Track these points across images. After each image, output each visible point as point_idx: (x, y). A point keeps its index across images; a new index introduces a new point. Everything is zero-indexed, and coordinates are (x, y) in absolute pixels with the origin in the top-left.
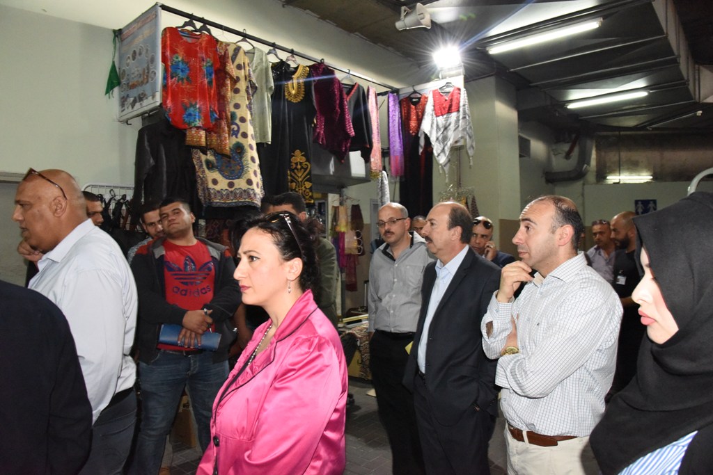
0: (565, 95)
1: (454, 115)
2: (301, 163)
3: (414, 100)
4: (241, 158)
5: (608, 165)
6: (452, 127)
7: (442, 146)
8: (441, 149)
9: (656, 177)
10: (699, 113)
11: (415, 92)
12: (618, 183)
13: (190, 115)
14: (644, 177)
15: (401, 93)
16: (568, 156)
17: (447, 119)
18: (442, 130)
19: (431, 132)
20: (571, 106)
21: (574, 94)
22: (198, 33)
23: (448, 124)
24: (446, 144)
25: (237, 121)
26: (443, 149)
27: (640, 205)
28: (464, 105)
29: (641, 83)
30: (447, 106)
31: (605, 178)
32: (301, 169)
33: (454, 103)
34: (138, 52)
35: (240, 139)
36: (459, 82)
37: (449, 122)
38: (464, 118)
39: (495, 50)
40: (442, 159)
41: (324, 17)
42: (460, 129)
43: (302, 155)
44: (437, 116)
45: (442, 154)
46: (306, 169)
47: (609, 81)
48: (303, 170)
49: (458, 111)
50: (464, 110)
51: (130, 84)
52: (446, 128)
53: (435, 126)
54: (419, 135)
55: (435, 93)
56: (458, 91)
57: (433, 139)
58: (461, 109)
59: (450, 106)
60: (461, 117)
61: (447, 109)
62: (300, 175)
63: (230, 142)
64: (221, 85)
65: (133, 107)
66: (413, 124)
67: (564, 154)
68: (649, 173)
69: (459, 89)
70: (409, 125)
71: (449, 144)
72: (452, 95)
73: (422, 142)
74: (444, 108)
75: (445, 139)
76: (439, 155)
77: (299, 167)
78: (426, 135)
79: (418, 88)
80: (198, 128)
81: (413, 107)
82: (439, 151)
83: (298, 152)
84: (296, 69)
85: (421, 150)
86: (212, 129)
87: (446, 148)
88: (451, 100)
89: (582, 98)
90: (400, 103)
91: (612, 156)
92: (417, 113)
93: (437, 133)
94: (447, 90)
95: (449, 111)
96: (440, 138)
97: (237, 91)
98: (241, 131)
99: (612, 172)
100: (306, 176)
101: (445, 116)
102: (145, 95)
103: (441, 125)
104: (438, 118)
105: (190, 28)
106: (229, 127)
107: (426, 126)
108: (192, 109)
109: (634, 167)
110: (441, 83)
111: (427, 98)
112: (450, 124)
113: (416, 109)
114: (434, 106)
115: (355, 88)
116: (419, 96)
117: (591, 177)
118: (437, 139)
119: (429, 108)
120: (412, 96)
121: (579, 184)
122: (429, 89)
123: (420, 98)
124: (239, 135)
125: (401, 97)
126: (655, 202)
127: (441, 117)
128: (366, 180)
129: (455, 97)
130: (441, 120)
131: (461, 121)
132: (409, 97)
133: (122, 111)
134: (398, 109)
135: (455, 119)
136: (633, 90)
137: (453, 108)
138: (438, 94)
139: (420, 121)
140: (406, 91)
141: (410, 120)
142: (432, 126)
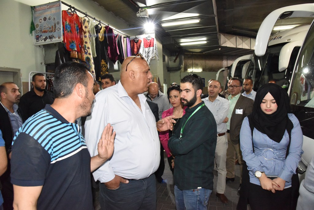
0: (180, 41)
1: (151, 48)
2: (104, 65)
3: (136, 41)
4: (89, 63)
5: (188, 65)
6: (151, 52)
9: (204, 70)
10: (220, 49)
11: (136, 38)
12: (192, 72)
13: (72, 46)
14: (199, 70)
15: (130, 38)
16: (175, 61)
17: (149, 49)
18: (147, 53)
19: (143, 54)
20: (182, 44)
21: (182, 40)
22: (72, 13)
25: (87, 48)
28: (155, 45)
29: (205, 39)
30: (149, 44)
31: (187, 70)
32: (104, 67)
33: (152, 44)
34: (48, 18)
35: (88, 56)
36: (153, 36)
38: (156, 49)
39: (164, 25)
41: (100, 5)
42: (154, 53)
43: (104, 62)
44: (145, 48)
47: (196, 37)
48: (105, 67)
49: (153, 46)
50: (156, 46)
51: (43, 30)
52: (148, 53)
53: (144, 52)
55: (144, 39)
56: (152, 39)
58: (154, 46)
59: (150, 45)
60: (154, 49)
61: (149, 46)
62: (104, 69)
63: (85, 56)
64: (81, 34)
65: (45, 41)
66: (136, 50)
67: (173, 61)
68: (201, 69)
69: (154, 39)
70: (134, 50)
71: (150, 58)
72: (151, 41)
75: (148, 56)
77: (103, 66)
79: (137, 36)
80: (76, 51)
81: (135, 44)
83: (103, 60)
84: (101, 28)
86: (79, 51)
87: (148, 60)
88: (150, 42)
89: (185, 42)
90: (130, 41)
91: (190, 62)
92: (137, 46)
93: (145, 54)
94: (149, 38)
95: (150, 46)
96: (146, 56)
97: (85, 37)
98: (88, 52)
99: (189, 67)
100: (106, 70)
101: (148, 48)
102: (53, 36)
103: (146, 51)
104: (145, 49)
105: (70, 11)
106: (84, 51)
107: (141, 51)
108: (73, 43)
109: (196, 66)
110: (147, 36)
111: (141, 41)
112: (150, 51)
113: (136, 44)
114: (144, 44)
115: (118, 36)
116: (138, 40)
117: (182, 70)
118: (145, 56)
119: (142, 45)
120: (135, 39)
121: (179, 72)
122: (141, 38)
123: (138, 41)
124: (88, 54)
125: (131, 40)
126: (204, 79)
127: (146, 48)
128: (118, 71)
129: (152, 41)
130: (147, 49)
131: (154, 50)
132: (134, 40)
133: (37, 42)
134: (129, 44)
135: (152, 49)
136: (202, 41)
137: (151, 45)
138: (145, 40)
139: (138, 49)
140: (132, 37)
141: (134, 48)
142: (143, 51)
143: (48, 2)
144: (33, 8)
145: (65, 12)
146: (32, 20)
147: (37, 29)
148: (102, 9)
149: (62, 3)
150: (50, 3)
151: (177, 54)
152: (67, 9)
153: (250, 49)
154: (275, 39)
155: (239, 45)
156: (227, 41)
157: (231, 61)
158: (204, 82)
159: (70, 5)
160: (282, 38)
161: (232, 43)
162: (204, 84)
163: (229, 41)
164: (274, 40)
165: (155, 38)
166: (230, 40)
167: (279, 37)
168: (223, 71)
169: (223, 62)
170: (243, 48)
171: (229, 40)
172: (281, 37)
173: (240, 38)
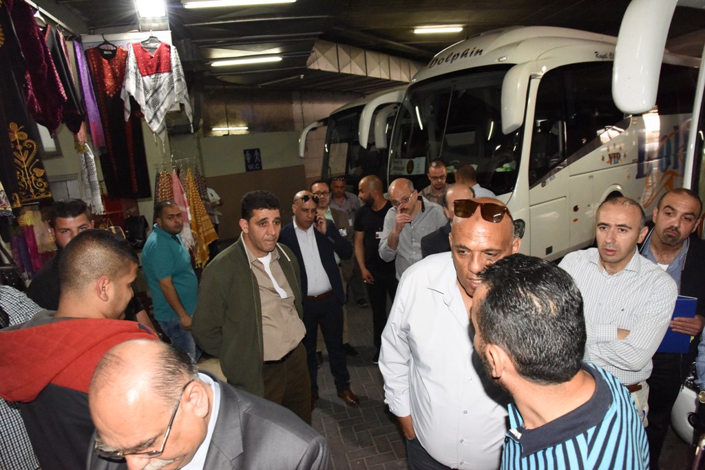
0: (211, 54)
1: (165, 76)
2: (22, 142)
3: (105, 53)
5: (212, 117)
6: (164, 88)
7: (153, 111)
8: (152, 114)
9: (250, 128)
10: (302, 76)
11: (106, 42)
12: (228, 134)
14: (240, 129)
15: (84, 41)
17: (155, 80)
18: (151, 92)
19: (137, 94)
20: (215, 64)
21: (218, 53)
23: (157, 86)
24: (159, 109)
26: (155, 114)
27: (248, 154)
28: (177, 66)
29: (277, 50)
30: (153, 64)
31: (211, 130)
32: (23, 151)
33: (164, 62)
36: (166, 37)
37: (158, 82)
38: (179, 80)
40: (156, 127)
42: (176, 91)
43: (21, 130)
44: (143, 76)
45: (154, 121)
46: (31, 150)
47: (259, 46)
48: (27, 152)
49: (170, 71)
50: (178, 70)
52: (156, 91)
53: (142, 88)
54: (122, 97)
55: (135, 46)
56: (166, 49)
57: (142, 101)
58: (174, 70)
59: (159, 65)
60: (175, 79)
61: (155, 68)
62: (23, 159)
66: (109, 83)
68: (244, 125)
69: (169, 47)
70: (103, 84)
71: (162, 109)
72: (159, 52)
73: (128, 105)
74: (150, 67)
75: (155, 104)
76: (151, 122)
77: (19, 147)
78: (132, 98)
79: (110, 38)
81: (105, 61)
82: (151, 117)
83: (13, 126)
85: (127, 116)
87: (158, 113)
88: (159, 58)
90: (87, 54)
91: (219, 108)
92: (113, 71)
93: (146, 96)
94: (152, 45)
95: (158, 71)
96: (150, 102)
99: (216, 124)
100: (33, 161)
101: (153, 76)
103: (148, 87)
104: (144, 78)
107: (131, 85)
110: (144, 36)
111: (126, 52)
112: (160, 87)
113: (110, 63)
114: (137, 63)
115: (48, 32)
116: (113, 48)
117: (201, 131)
118: (147, 102)
119: (132, 63)
120: (102, 47)
122: (128, 40)
123: (114, 52)
125: (86, 48)
126: (258, 150)
127: (147, 77)
128: (58, 154)
129: (164, 55)
130: (148, 80)
131: (175, 84)
132: (98, 48)
134: (85, 62)
135: (167, 79)
136: (270, 55)
137: (162, 67)
138: (141, 49)
139: (120, 77)
140: (92, 40)
141: (104, 77)
142: (137, 87)
153: (366, 77)
154: (465, 54)
155: (343, 67)
157: (310, 102)
158: (260, 157)
160: (483, 53)
161: (331, 63)
162: (260, 163)
163: (323, 57)
164: (463, 57)
165: (173, 44)
166: (326, 54)
167: (476, 50)
168: (314, 129)
169: (294, 105)
170: (352, 73)
171: (323, 54)
172: (480, 52)
173: (344, 49)
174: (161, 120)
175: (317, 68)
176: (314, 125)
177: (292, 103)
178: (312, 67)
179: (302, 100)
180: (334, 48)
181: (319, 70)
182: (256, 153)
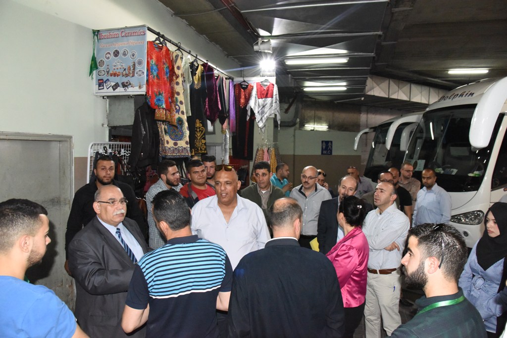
0: (303, 84)
1: (269, 99)
2: (199, 128)
3: (243, 86)
4: (182, 127)
5: (306, 118)
6: (268, 106)
7: (261, 117)
8: (260, 118)
9: (330, 127)
10: (363, 99)
11: (244, 81)
12: (313, 130)
13: (159, 100)
14: (323, 127)
15: (234, 80)
16: (287, 111)
17: (264, 101)
18: (261, 107)
19: (254, 108)
20: (306, 89)
21: (307, 84)
22: (161, 45)
23: (265, 104)
24: (264, 116)
25: (179, 104)
26: (262, 118)
27: (324, 144)
28: (276, 95)
29: (344, 84)
30: (265, 93)
31: (304, 126)
33: (270, 92)
34: (121, 52)
35: (181, 116)
36: (273, 80)
37: (265, 103)
38: (276, 102)
39: (289, 63)
40: (261, 125)
41: (191, 24)
42: (273, 108)
43: (200, 123)
44: (259, 98)
45: (261, 122)
46: (202, 131)
47: (331, 81)
48: (201, 132)
49: (272, 97)
50: (276, 97)
51: (111, 72)
52: (264, 107)
53: (257, 105)
54: (247, 108)
55: (257, 84)
56: (272, 86)
57: (256, 112)
58: (274, 97)
59: (267, 94)
60: (274, 102)
61: (265, 95)
62: (199, 135)
63: (177, 116)
64: (171, 80)
65: (114, 90)
66: (242, 101)
67: (284, 110)
68: (326, 125)
70: (239, 101)
71: (265, 116)
72: (268, 87)
73: (249, 113)
74: (263, 94)
75: (263, 113)
76: (259, 122)
77: (198, 130)
78: (251, 109)
79: (246, 79)
80: (163, 109)
81: (243, 90)
82: (259, 120)
83: (198, 121)
84: (198, 67)
85: (248, 118)
86: (169, 109)
87: (263, 118)
88: (268, 90)
89: (311, 86)
90: (235, 86)
91: (309, 113)
92: (245, 95)
93: (258, 109)
94: (265, 84)
95: (266, 97)
96: (260, 112)
97: (178, 84)
98: (181, 110)
99: (308, 122)
100: (202, 136)
101: (264, 99)
102: (130, 84)
103: (260, 104)
104: (259, 100)
105: (157, 42)
106: (175, 107)
107: (252, 103)
108: (160, 96)
109: (317, 120)
110: (263, 79)
111: (253, 87)
112: (266, 105)
113: (244, 92)
114: (257, 92)
115: (219, 79)
116: (247, 84)
117: (297, 126)
118: (258, 112)
119: (254, 92)
120: (242, 83)
121: (293, 128)
122: (254, 81)
123: (247, 86)
124: (180, 113)
125: (235, 83)
126: (331, 142)
127: (261, 99)
128: (214, 133)
129: (270, 89)
130: (261, 101)
131: (274, 104)
132: (240, 84)
133: (99, 89)
134: (233, 90)
135: (270, 101)
136: (340, 86)
137: (269, 95)
138: (260, 86)
139: (248, 99)
140: (238, 80)
141: (241, 98)
142: (255, 104)
143: (124, 26)
144: (96, 33)
145: (151, 44)
146: (94, 54)
147: (101, 68)
148: (191, 31)
149: (148, 30)
150: (126, 28)
151: (291, 100)
152: (154, 40)
153: (409, 101)
154: (462, 95)
155: (392, 94)
156: (375, 87)
158: (332, 147)
159: (158, 31)
160: (474, 95)
161: (383, 91)
162: (331, 151)
163: (378, 87)
164: (460, 97)
165: (276, 84)
166: (381, 85)
167: (469, 93)
168: (366, 133)
169: (361, 115)
170: (399, 98)
171: (378, 85)
172: (472, 94)
173: (395, 83)
174: (264, 121)
175: (373, 94)
176: (367, 130)
177: (361, 113)
178: (369, 93)
179: (368, 112)
180: (387, 82)
181: (374, 96)
182: (330, 144)
